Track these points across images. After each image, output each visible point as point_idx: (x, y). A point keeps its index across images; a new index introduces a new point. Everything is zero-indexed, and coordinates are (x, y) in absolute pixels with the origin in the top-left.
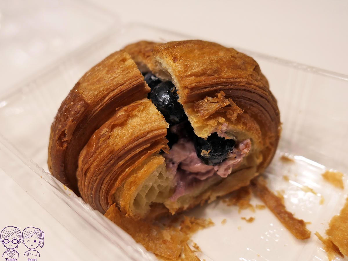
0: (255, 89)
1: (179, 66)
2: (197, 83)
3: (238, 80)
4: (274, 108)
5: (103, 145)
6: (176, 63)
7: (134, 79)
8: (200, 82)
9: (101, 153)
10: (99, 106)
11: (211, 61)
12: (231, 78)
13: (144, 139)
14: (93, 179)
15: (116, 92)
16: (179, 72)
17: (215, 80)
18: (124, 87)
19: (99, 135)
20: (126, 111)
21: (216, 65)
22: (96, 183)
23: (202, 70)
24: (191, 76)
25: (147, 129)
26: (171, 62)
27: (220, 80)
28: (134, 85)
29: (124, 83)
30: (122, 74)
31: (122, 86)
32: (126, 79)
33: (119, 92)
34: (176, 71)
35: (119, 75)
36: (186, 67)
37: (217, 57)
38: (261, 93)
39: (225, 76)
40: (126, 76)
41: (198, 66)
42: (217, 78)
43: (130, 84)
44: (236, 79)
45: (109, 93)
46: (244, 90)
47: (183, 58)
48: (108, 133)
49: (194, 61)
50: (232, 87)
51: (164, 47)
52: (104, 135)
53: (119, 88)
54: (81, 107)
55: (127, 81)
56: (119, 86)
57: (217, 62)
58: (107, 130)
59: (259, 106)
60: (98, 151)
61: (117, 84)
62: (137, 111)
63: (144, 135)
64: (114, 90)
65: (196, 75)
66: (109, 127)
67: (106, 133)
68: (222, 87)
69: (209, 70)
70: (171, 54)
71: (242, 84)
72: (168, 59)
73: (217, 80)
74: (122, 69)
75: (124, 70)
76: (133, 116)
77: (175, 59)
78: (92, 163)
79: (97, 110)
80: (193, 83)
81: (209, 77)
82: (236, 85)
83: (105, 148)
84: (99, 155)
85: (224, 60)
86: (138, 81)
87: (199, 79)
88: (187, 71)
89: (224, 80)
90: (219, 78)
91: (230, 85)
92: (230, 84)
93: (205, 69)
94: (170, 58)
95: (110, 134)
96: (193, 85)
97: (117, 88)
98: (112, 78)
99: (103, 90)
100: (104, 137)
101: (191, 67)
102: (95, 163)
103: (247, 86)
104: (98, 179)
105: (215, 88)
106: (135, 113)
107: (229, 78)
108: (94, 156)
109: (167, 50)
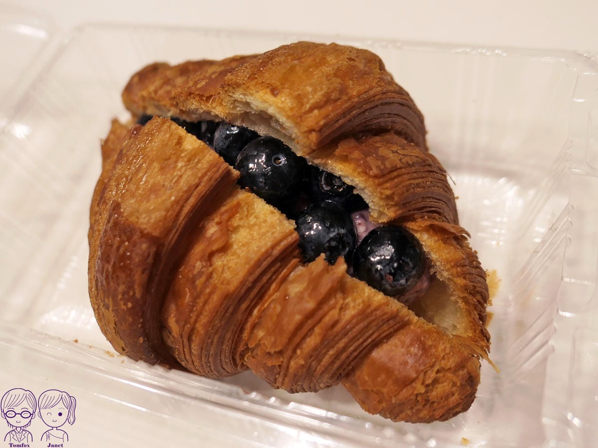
0: (393, 98)
1: (288, 101)
2: (324, 118)
3: (372, 93)
4: (417, 115)
5: (206, 290)
6: (279, 97)
7: (213, 170)
8: (328, 116)
9: (206, 302)
10: (174, 231)
11: (327, 77)
12: (363, 93)
13: (270, 260)
14: (207, 343)
15: (192, 201)
16: (291, 109)
17: (346, 105)
18: (202, 189)
19: (191, 276)
20: (218, 223)
21: (337, 81)
22: (214, 346)
23: (324, 95)
24: (311, 110)
25: (269, 244)
26: (269, 97)
27: (352, 102)
28: (216, 180)
29: (200, 182)
30: (189, 167)
31: (200, 188)
32: (200, 175)
33: (197, 199)
34: (287, 109)
35: (185, 171)
36: (300, 99)
37: (332, 68)
38: (401, 100)
39: (355, 93)
40: (197, 168)
41: (315, 91)
42: (346, 102)
43: (211, 179)
44: (368, 92)
45: (183, 206)
46: (382, 104)
47: (286, 86)
48: (208, 269)
49: (306, 86)
50: (368, 106)
51: (246, 76)
52: (200, 273)
53: (195, 193)
54: (149, 247)
55: (203, 177)
56: (194, 190)
57: (336, 75)
58: (202, 264)
59: (402, 120)
60: (201, 301)
61: (190, 187)
62: (237, 218)
63: (267, 254)
64: (188, 199)
65: (317, 106)
66: (203, 259)
67: (203, 269)
68: (356, 111)
69: (332, 92)
70: (263, 84)
71: (378, 97)
72: (261, 93)
73: (349, 104)
74: (186, 159)
75: (189, 161)
76: (236, 229)
77: (274, 91)
78: (196, 322)
79: (172, 240)
80: (320, 121)
81: (336, 103)
82: (371, 102)
83: (211, 293)
84: (204, 305)
85: (344, 70)
86: (220, 171)
87: (324, 111)
88: (302, 105)
89: (356, 100)
90: (349, 99)
91: (364, 104)
92: (365, 102)
93: (326, 93)
94: (264, 91)
95: (211, 269)
96: (322, 123)
97: (192, 193)
98: (176, 179)
99: (172, 206)
100: (201, 276)
101: (306, 95)
102: (204, 320)
103: (384, 96)
104: (215, 340)
105: (348, 117)
106: (235, 222)
107: (360, 95)
108: (195, 308)
109: (253, 80)
